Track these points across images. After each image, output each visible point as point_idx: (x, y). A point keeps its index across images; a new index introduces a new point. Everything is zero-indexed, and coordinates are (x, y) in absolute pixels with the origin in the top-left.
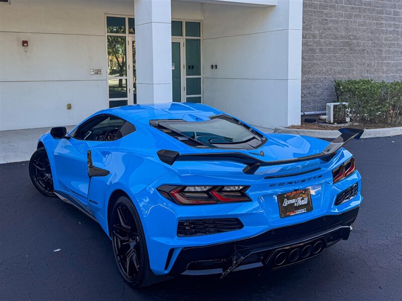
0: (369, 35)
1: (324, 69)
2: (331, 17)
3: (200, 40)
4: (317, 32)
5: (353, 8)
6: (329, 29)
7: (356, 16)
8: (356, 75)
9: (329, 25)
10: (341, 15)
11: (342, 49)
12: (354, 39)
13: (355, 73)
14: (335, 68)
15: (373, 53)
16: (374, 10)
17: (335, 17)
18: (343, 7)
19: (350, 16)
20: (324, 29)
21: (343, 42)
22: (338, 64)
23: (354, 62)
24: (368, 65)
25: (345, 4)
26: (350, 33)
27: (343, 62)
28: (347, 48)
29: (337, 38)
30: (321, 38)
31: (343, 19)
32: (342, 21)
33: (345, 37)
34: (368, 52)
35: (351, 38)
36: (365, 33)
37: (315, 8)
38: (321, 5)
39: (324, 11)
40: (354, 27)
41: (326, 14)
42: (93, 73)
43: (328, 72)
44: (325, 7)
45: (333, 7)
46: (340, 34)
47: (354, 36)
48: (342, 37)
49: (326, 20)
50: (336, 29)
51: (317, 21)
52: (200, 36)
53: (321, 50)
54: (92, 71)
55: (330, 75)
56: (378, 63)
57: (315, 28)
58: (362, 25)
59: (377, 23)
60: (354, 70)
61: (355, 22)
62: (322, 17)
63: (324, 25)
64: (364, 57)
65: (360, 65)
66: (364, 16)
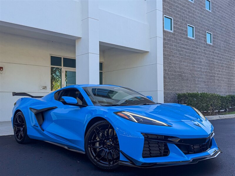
0: (190, 71)
1: (171, 88)
2: (173, 61)
3: (102, 72)
4: (167, 68)
5: (182, 58)
6: (172, 67)
7: (184, 62)
8: (184, 92)
9: (172, 65)
10: (177, 61)
11: (178, 78)
12: (183, 73)
13: (184, 90)
14: (175, 88)
15: (192, 81)
16: (191, 59)
17: (175, 61)
18: (178, 56)
19: (181, 61)
20: (170, 67)
21: (179, 74)
22: (177, 85)
23: (184, 85)
24: (190, 87)
25: (179, 55)
26: (182, 70)
27: (179, 84)
28: (180, 77)
29: (175, 72)
30: (169, 72)
31: (178, 63)
32: (177, 64)
33: (179, 72)
34: (189, 80)
35: (182, 72)
36: (188, 71)
37: (165, 56)
38: (168, 54)
39: (170, 58)
40: (183, 67)
41: (170, 59)
42: (42, 88)
43: (172, 89)
44: (170, 56)
45: (173, 56)
46: (177, 70)
47: (183, 72)
48: (178, 72)
49: (171, 62)
50: (175, 67)
51: (166, 62)
52: (102, 70)
53: (169, 77)
54: (41, 87)
55: (173, 91)
56: (194, 86)
57: (166, 66)
58: (186, 66)
59: (193, 66)
60: (184, 89)
61: (183, 65)
62: (169, 60)
63: (170, 65)
64: (188, 83)
65: (186, 87)
66: (187, 62)
